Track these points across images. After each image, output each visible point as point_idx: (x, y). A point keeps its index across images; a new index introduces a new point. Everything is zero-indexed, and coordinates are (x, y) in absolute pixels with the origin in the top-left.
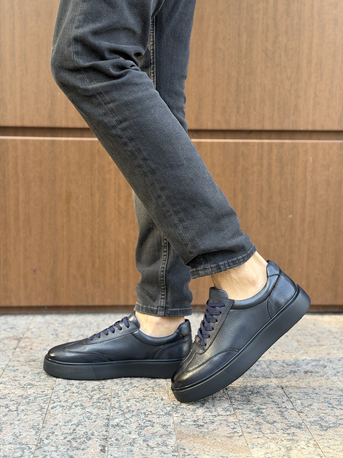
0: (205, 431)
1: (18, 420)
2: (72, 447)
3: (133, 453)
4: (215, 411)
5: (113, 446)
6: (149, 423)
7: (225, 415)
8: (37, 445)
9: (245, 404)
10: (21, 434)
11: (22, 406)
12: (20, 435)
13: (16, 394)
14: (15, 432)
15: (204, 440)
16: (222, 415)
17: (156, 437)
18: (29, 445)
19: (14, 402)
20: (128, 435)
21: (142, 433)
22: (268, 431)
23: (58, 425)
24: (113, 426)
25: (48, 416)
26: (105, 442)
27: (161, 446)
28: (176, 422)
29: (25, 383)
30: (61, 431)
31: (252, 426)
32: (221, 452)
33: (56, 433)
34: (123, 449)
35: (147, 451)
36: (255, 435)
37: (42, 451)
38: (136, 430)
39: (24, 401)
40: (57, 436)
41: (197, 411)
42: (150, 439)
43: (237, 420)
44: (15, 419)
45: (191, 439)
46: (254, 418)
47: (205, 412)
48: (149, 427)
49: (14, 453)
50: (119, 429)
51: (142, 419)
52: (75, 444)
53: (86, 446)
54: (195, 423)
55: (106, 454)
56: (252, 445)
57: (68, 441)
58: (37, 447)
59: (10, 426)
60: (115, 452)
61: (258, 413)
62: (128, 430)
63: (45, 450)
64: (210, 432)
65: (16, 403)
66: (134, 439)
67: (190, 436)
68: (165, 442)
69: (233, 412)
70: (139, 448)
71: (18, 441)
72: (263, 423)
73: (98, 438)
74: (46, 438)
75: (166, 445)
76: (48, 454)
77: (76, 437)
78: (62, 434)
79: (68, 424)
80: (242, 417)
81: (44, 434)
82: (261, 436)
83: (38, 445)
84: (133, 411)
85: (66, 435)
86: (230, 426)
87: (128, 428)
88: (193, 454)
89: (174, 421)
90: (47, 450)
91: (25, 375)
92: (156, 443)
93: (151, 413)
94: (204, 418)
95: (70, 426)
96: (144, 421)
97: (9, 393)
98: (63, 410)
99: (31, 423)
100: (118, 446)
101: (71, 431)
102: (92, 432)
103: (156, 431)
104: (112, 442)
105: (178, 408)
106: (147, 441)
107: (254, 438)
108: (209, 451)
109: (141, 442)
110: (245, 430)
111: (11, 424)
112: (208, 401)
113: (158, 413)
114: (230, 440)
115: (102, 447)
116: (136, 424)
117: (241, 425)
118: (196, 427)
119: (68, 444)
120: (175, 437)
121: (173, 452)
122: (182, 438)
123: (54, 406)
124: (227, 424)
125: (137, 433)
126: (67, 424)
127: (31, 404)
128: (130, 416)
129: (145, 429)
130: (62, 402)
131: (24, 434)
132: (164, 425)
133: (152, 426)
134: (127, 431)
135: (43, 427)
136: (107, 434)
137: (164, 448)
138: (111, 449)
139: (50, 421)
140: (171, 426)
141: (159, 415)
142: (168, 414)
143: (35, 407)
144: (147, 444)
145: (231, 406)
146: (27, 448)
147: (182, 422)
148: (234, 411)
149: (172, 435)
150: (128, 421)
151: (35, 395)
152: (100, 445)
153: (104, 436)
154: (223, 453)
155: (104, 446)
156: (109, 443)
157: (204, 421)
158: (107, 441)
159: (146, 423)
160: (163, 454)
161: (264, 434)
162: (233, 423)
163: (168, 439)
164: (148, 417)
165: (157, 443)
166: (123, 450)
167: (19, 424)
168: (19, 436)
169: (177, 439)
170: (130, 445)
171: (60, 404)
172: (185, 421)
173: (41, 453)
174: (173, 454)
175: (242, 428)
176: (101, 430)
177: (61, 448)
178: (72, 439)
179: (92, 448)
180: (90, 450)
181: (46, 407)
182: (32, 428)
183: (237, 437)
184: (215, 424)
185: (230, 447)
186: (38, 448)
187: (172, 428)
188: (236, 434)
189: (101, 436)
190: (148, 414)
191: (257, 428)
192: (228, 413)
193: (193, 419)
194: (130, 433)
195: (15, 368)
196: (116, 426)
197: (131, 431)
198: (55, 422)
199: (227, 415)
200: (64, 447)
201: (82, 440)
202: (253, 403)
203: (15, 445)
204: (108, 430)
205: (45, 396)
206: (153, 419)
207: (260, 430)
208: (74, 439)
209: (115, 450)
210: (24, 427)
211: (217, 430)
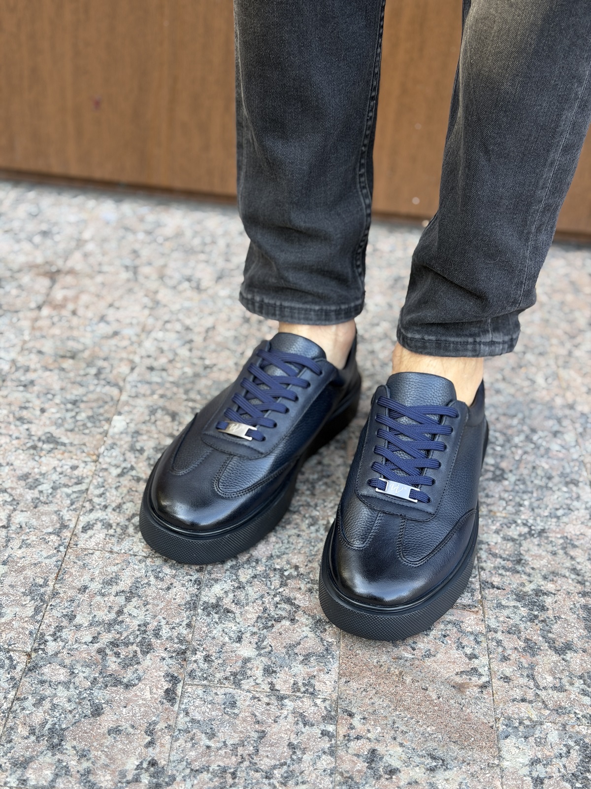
0: (406, 655)
2: (105, 675)
3: (236, 711)
5: (196, 682)
6: (286, 606)
8: (29, 657)
9: (509, 570)
11: (22, 511)
13: (15, 470)
15: (400, 688)
17: (296, 660)
19: (6, 497)
20: (234, 645)
21: (265, 643)
22: (550, 679)
23: (87, 591)
24: (205, 607)
25: (71, 555)
26: (180, 663)
27: (302, 695)
29: (40, 433)
30: (90, 613)
31: (514, 656)
32: (431, 739)
33: (77, 620)
34: (216, 694)
35: (268, 707)
36: (517, 691)
37: (36, 682)
38: (254, 630)
39: (29, 495)
40: (79, 629)
42: (280, 666)
43: (482, 628)
45: (372, 682)
46: (522, 626)
48: (283, 622)
50: (217, 620)
51: (274, 592)
52: (112, 664)
53: (135, 675)
55: (176, 707)
56: (507, 725)
57: (100, 651)
60: (197, 702)
61: (535, 608)
62: (236, 628)
63: (44, 678)
64: (416, 662)
65: (9, 500)
66: (245, 661)
68: (312, 681)
70: (251, 695)
72: (540, 647)
73: (166, 649)
74: (54, 635)
75: (313, 694)
76: (48, 692)
77: (118, 639)
78: (91, 625)
79: (110, 591)
80: (497, 617)
81: (52, 619)
82: (531, 694)
83: (34, 654)
84: (257, 561)
85: (98, 629)
86: (464, 647)
87: (238, 620)
88: (368, 735)
90: (49, 679)
92: (292, 681)
93: (296, 574)
95: (112, 598)
96: (278, 598)
100: (207, 681)
101: (113, 615)
102: (156, 624)
103: (298, 640)
104: (195, 666)
106: (273, 672)
108: (406, 732)
109: (259, 673)
110: (496, 668)
114: (459, 697)
115: (170, 681)
116: (259, 608)
117: (490, 646)
119: (97, 663)
121: (324, 719)
125: (256, 639)
126: (106, 590)
128: (248, 577)
129: (274, 630)
133: (291, 620)
134: (234, 632)
136: (188, 634)
137: (306, 704)
138: (189, 690)
144: (272, 683)
146: (7, 663)
148: (481, 592)
149: (331, 660)
150: (242, 595)
151: (54, 477)
152: (168, 676)
153: (181, 642)
154: (435, 744)
155: (176, 678)
156: (189, 668)
158: (185, 659)
159: (279, 606)
160: (301, 725)
161: (538, 687)
162: (472, 637)
163: (320, 671)
164: (287, 585)
165: (294, 684)
166: (216, 699)
169: (340, 675)
170: (234, 683)
171: (104, 515)
173: (34, 687)
174: (322, 727)
175: (490, 656)
176: (178, 620)
177: (81, 676)
178: (111, 643)
179: (147, 682)
180: (142, 690)
182: (30, 592)
183: (475, 689)
188: (475, 679)
189: (176, 640)
190: (288, 577)
191: (524, 662)
192: (467, 597)
194: (240, 639)
196: (213, 609)
197: (243, 630)
198: (82, 580)
199: (464, 606)
200: (87, 671)
201: (131, 650)
202: (527, 570)
204: (194, 623)
206: (298, 595)
207: (531, 672)
208: (114, 645)
209: (198, 696)
210: (13, 587)
211: (435, 656)
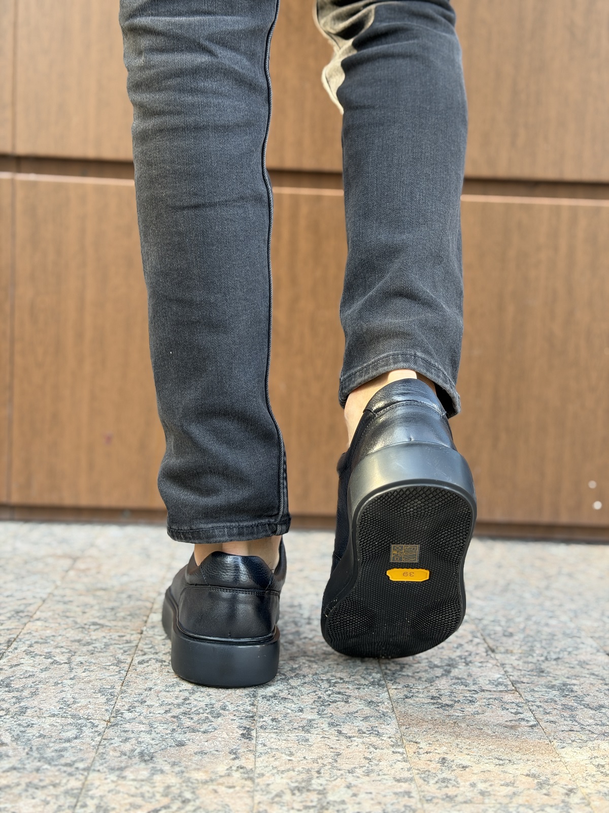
0: (457, 714)
1: (71, 679)
2: (182, 727)
3: (309, 743)
4: (474, 684)
5: (267, 731)
6: (338, 695)
7: (494, 691)
8: (109, 721)
9: (534, 676)
10: (77, 700)
11: (80, 656)
12: (74, 703)
13: (68, 638)
14: (63, 698)
15: (457, 729)
16: (490, 691)
17: (356, 720)
18: (92, 720)
19: (64, 650)
20: (296, 714)
21: (325, 712)
22: (591, 721)
23: (152, 690)
24: (264, 697)
25: (132, 675)
26: (250, 722)
27: (368, 735)
28: (395, 697)
29: (85, 622)
30: (159, 700)
31: (555, 712)
32: (495, 751)
33: (148, 703)
34: (289, 736)
35: (339, 741)
36: (564, 727)
37: (119, 731)
38: (313, 707)
39: (85, 649)
40: (152, 707)
41: (436, 682)
42: (343, 722)
43: (521, 700)
44: (65, 677)
45: (430, 727)
46: (557, 699)
47: (454, 684)
48: (338, 703)
49: (60, 731)
50: (277, 703)
51: (325, 690)
52: (187, 722)
53: (210, 727)
54: (435, 701)
55: (254, 742)
56: (561, 743)
57: (174, 717)
58: (109, 724)
59: (54, 687)
60: (272, 740)
61: (565, 691)
62: (295, 706)
63: (127, 729)
64: (468, 717)
65: (67, 651)
66: (310, 721)
67: (428, 722)
68: (375, 729)
69: (511, 687)
70: (321, 736)
71: (70, 713)
72: (577, 708)
73: (235, 715)
74: (129, 710)
75: (378, 734)
76: (132, 735)
77: (189, 711)
78: (161, 705)
79: (174, 690)
80: (532, 695)
81: (124, 703)
82: (577, 728)
83: (112, 720)
84: (304, 676)
85: (169, 707)
86: (508, 709)
87: (296, 702)
88: (436, 751)
89: (391, 695)
90: (131, 730)
91: (87, 610)
92: (357, 729)
93: (342, 681)
94: (452, 694)
95: (177, 693)
96: (329, 692)
97: (53, 636)
98: (163, 667)
99: (98, 684)
100: (278, 731)
101: (180, 701)
102: (222, 704)
103: (355, 710)
104: (264, 723)
105: (396, 675)
106: (337, 725)
107: (563, 731)
108: (470, 749)
109: (325, 726)
110: (541, 718)
111: (56, 684)
112: (456, 667)
113: (356, 682)
114: (512, 731)
115: (244, 730)
116: (313, 697)
117: (531, 708)
118: (438, 708)
119: (173, 722)
120: (395, 721)
121: (393, 746)
122: (410, 724)
123: (143, 660)
124: (502, 705)
125: (316, 710)
126: (170, 689)
127: (98, 654)
128: (299, 683)
129: (331, 706)
130: (160, 654)
131: (83, 702)
132: (369, 701)
133: (345, 702)
134: (295, 708)
135: (122, 692)
136: (253, 709)
137: (373, 739)
138: (263, 734)
139: (135, 683)
140: (386, 703)
141: (358, 685)
142: (376, 683)
143: (105, 659)
144: (338, 730)
145: (506, 677)
146: (89, 725)
147: (406, 698)
148: (513, 686)
149: (389, 719)
150: (297, 692)
151: (105, 640)
152: (241, 727)
153: (248, 712)
154: (499, 754)
155: (248, 728)
156: (260, 724)
157: (453, 698)
158: (254, 720)
159: (332, 696)
160: (372, 749)
161: (582, 725)
162: (514, 705)
163: (381, 724)
164: (336, 686)
165: (359, 730)
166: (289, 738)
167: (74, 684)
168: (72, 704)
169: (400, 726)
170: (303, 730)
171: (156, 656)
172: (412, 696)
173: (118, 734)
174: (393, 750)
175: (533, 713)
176: (241, 702)
177: (160, 728)
178: (182, 713)
179: (223, 730)
180: (219, 734)
181: (129, 660)
182: (100, 692)
183: (526, 728)
184: (477, 704)
185: (513, 744)
186: (111, 726)
187: (387, 708)
188: (523, 723)
189: (242, 711)
190: (336, 683)
191: (565, 714)
192: (501, 688)
193: (430, 694)
194: (301, 711)
195: (66, 599)
196: (272, 698)
197: (302, 707)
198: (146, 685)
199: (501, 691)
200: (165, 726)
201: (203, 716)
202: (551, 675)
203: (63, 719)
204: (256, 704)
205: (126, 643)
206: (347, 691)
207: (573, 718)
208: (186, 714)
209: (272, 738)
210: (83, 690)
211: (483, 714)
